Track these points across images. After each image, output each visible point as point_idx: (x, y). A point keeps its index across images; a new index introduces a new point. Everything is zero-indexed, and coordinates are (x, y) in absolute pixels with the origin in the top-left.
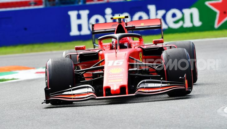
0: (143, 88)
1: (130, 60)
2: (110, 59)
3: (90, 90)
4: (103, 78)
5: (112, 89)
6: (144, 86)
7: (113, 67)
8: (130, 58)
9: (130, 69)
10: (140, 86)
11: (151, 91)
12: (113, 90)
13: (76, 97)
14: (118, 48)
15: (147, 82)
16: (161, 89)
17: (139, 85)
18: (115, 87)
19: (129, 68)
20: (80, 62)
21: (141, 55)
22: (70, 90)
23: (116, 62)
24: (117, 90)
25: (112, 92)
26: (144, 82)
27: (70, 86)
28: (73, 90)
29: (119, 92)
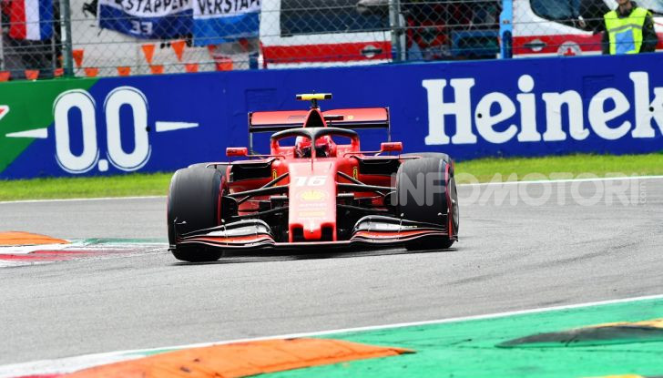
0: (367, 230)
1: (338, 177)
2: (300, 173)
3: (262, 230)
4: (288, 209)
5: (305, 228)
6: (367, 228)
7: (306, 187)
8: (338, 174)
9: (339, 195)
10: (361, 227)
11: (380, 237)
12: (308, 232)
13: (234, 242)
14: (314, 154)
15: (374, 220)
16: (401, 236)
17: (358, 225)
18: (312, 226)
19: (337, 192)
20: (235, 180)
21: (355, 171)
22: (222, 229)
23: (313, 179)
24: (316, 232)
25: (305, 235)
26: (367, 221)
27: (223, 221)
28: (228, 228)
29: (319, 235)
